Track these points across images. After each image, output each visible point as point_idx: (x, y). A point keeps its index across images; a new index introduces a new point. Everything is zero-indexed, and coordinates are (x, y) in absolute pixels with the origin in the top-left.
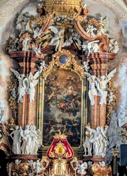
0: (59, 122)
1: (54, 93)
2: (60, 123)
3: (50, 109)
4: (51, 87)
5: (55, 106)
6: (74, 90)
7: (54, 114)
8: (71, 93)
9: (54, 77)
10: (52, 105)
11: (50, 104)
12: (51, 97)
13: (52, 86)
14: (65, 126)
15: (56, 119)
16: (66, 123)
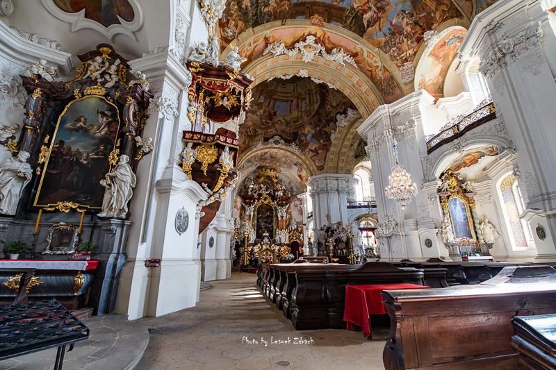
10: (261, 220)
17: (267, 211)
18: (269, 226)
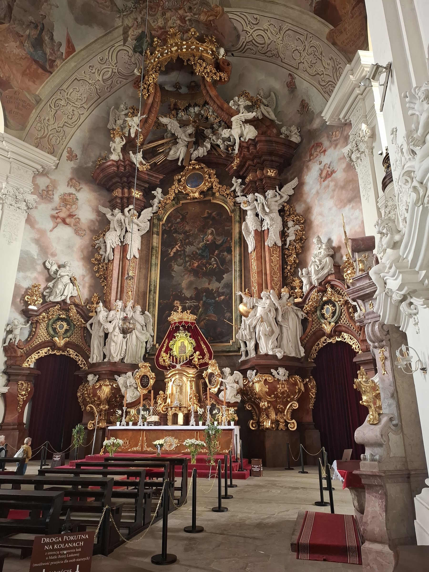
0: (189, 297)
1: (179, 245)
2: (191, 298)
3: (173, 274)
4: (174, 235)
5: (181, 268)
6: (218, 234)
7: (179, 282)
8: (212, 240)
9: (181, 217)
10: (176, 266)
11: (173, 264)
12: (174, 253)
13: (176, 232)
14: (201, 302)
15: (184, 291)
16: (203, 296)
17: (203, 230)
18: (214, 285)
